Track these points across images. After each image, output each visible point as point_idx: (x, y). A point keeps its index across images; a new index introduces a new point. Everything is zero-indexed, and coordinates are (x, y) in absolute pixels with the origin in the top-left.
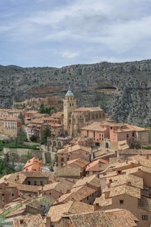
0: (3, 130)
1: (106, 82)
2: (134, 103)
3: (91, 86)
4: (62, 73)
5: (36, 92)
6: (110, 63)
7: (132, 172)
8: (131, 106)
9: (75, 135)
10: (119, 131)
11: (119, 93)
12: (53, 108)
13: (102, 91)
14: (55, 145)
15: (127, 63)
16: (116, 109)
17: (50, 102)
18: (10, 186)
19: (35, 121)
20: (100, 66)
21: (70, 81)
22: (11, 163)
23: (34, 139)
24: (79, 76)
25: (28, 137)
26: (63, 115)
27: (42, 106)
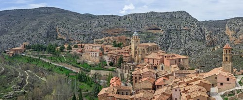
0: (89, 58)
1: (154, 25)
2: (173, 39)
3: (144, 28)
4: (124, 19)
5: (106, 32)
6: (156, 13)
7: (196, 84)
8: (171, 41)
9: (140, 62)
10: (170, 58)
11: (163, 32)
12: (122, 43)
13: (151, 31)
14: (126, 68)
15: (167, 13)
16: (161, 43)
17: (120, 39)
18: (110, 95)
19: (111, 52)
20: (149, 15)
21: (130, 25)
22: (97, 80)
23: (111, 64)
24: (136, 22)
25: (108, 63)
26: (131, 48)
27: (114, 42)
